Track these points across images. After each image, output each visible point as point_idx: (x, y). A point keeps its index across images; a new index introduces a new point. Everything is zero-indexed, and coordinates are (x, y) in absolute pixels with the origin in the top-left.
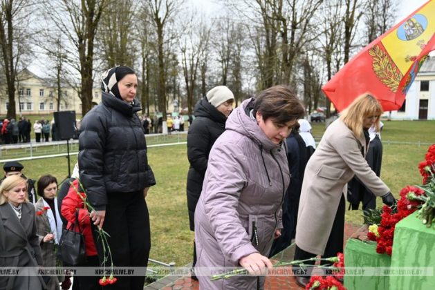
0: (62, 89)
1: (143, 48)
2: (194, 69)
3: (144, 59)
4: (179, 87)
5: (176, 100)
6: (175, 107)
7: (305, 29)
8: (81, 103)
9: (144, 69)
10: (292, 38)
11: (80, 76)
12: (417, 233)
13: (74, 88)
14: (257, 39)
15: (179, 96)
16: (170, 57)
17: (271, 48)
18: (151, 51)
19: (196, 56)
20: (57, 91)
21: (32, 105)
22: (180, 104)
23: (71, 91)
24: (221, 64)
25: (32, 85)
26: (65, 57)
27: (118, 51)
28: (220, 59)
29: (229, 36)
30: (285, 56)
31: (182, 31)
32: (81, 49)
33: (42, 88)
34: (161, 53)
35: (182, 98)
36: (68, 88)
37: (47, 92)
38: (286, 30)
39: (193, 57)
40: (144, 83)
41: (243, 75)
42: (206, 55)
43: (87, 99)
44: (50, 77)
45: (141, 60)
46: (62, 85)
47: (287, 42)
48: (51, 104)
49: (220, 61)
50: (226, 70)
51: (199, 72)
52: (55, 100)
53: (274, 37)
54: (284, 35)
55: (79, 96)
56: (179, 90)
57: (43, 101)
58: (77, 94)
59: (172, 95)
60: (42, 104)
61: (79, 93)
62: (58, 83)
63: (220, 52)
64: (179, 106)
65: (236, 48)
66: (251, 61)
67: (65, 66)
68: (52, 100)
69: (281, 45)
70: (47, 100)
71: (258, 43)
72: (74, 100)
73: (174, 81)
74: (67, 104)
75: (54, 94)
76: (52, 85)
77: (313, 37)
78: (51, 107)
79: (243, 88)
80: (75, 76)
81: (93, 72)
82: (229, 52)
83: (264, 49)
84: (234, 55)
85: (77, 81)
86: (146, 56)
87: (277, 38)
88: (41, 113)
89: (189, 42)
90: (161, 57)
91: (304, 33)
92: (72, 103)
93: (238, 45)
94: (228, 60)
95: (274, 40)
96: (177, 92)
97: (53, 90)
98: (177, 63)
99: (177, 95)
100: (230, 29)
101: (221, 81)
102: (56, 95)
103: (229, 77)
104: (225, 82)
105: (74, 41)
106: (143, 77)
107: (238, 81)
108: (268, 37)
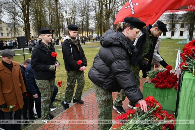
0: (16, 28)
1: (49, 11)
2: (71, 19)
4: (64, 26)
5: (64, 32)
6: (63, 34)
7: (114, 3)
8: (24, 33)
9: (50, 19)
10: (109, 7)
11: (24, 22)
13: (21, 27)
14: (95, 7)
15: (64, 30)
16: (61, 14)
17: (101, 10)
18: (53, 12)
19: (71, 14)
20: (14, 29)
21: (4, 34)
23: (20, 28)
24: (81, 18)
25: (4, 26)
26: (18, 14)
27: (39, 12)
28: (81, 15)
29: (84, 6)
30: (106, 14)
31: (65, 4)
32: (23, 11)
33: (7, 27)
34: (57, 12)
35: (66, 31)
36: (18, 27)
37: (9, 29)
38: (107, 4)
39: (70, 14)
40: (50, 25)
41: (90, 21)
42: (75, 13)
43: (28, 31)
44: (10, 23)
45: (48, 16)
46: (16, 26)
48: (12, 34)
49: (81, 16)
50: (83, 20)
51: (72, 21)
52: (13, 32)
53: (102, 6)
54: (106, 6)
55: (24, 30)
56: (64, 28)
58: (23, 30)
59: (62, 30)
60: (7, 34)
61: (24, 29)
62: (14, 25)
63: (81, 12)
64: (64, 34)
65: (87, 11)
66: (93, 16)
67: (18, 18)
68: (12, 32)
69: (104, 10)
70: (10, 32)
71: (96, 9)
72: (22, 32)
73: (62, 24)
74: (18, 34)
75: (12, 30)
76: (11, 26)
77: (117, 7)
78: (12, 35)
79: (90, 27)
80: (22, 22)
81: (30, 20)
82: (84, 12)
83: (97, 11)
84: (86, 14)
85: (23, 24)
86: (51, 14)
87: (103, 7)
88: (7, 37)
89: (68, 8)
90: (57, 14)
91: (114, 5)
92: (21, 33)
93: (87, 9)
94: (84, 16)
95: (102, 8)
96: (63, 28)
97: (12, 28)
98: (63, 17)
99: (63, 30)
100: (85, 3)
101: (81, 24)
102: (13, 30)
103: (84, 23)
104: (83, 25)
105: (20, 7)
106: (50, 22)
107: (88, 24)
108: (100, 6)
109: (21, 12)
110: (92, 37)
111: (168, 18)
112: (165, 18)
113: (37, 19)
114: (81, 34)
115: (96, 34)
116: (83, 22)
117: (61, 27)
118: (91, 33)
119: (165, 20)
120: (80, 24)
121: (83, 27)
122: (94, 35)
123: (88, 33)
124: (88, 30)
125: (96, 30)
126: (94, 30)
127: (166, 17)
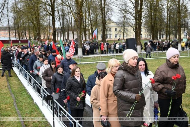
0: (125, 28)
1: (168, 4)
3: (168, 10)
5: (186, 32)
8: (134, 34)
9: (168, 15)
11: (135, 21)
13: (131, 26)
16: (183, 7)
18: (172, 5)
20: (123, 29)
21: (112, 36)
22: (188, 34)
25: (113, 26)
26: (129, 11)
27: (154, 6)
32: (136, 7)
33: (116, 27)
36: (128, 27)
37: (118, 29)
40: (167, 22)
43: (138, 32)
44: (120, 22)
46: (125, 25)
48: (120, 35)
52: (122, 33)
55: (134, 31)
56: (187, 26)
57: (116, 34)
58: (132, 30)
59: (183, 29)
60: (116, 35)
61: (134, 29)
62: (124, 25)
67: (128, 16)
68: (121, 33)
70: (118, 33)
73: (185, 21)
74: (127, 35)
75: (121, 30)
76: (121, 26)
78: (120, 37)
80: (133, 21)
81: (142, 18)
85: (133, 23)
86: (170, 8)
88: (115, 39)
90: (179, 7)
92: (130, 34)
97: (121, 28)
99: (186, 29)
102: (122, 30)
105: (133, 3)
106: (167, 19)
109: (133, 8)
113: (151, 16)
117: (182, 25)
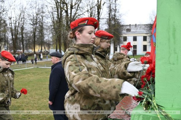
2: (17, 28)
4: (7, 39)
7: (77, 9)
10: (71, 14)
12: (142, 115)
14: (52, 13)
15: (8, 44)
17: (60, 18)
19: (18, 22)
24: (32, 26)
28: (32, 23)
29: (37, 11)
30: (67, 22)
31: (9, 8)
35: (9, 44)
38: (67, 9)
39: (16, 22)
41: (45, 32)
42: (24, 21)
47: (68, 16)
49: (32, 25)
50: (35, 29)
51: (20, 30)
53: (61, 11)
54: (66, 12)
63: (32, 20)
64: (8, 49)
65: (41, 18)
66: (49, 25)
69: (65, 17)
71: (53, 15)
77: (81, 13)
79: (45, 40)
82: (36, 19)
83: (56, 19)
84: (39, 22)
87: (63, 13)
91: (77, 11)
93: (42, 16)
94: (36, 24)
95: (61, 14)
96: (6, 41)
98: (6, 25)
100: (37, 7)
101: (33, 35)
103: (37, 33)
104: (34, 36)
107: (42, 35)
108: (58, 12)
110: (49, 53)
111: (148, 29)
112: (145, 29)
114: (32, 49)
115: (54, 49)
116: (34, 33)
118: (46, 48)
119: (145, 31)
120: (31, 35)
121: (34, 40)
122: (50, 50)
123: (43, 48)
124: (42, 43)
125: (53, 44)
126: (51, 43)
127: (145, 27)
